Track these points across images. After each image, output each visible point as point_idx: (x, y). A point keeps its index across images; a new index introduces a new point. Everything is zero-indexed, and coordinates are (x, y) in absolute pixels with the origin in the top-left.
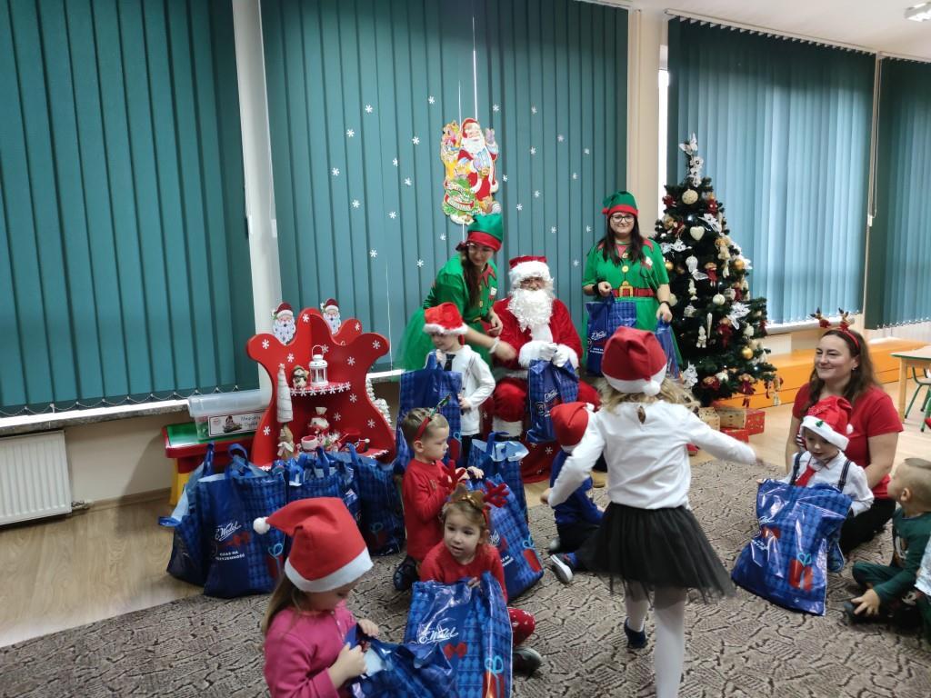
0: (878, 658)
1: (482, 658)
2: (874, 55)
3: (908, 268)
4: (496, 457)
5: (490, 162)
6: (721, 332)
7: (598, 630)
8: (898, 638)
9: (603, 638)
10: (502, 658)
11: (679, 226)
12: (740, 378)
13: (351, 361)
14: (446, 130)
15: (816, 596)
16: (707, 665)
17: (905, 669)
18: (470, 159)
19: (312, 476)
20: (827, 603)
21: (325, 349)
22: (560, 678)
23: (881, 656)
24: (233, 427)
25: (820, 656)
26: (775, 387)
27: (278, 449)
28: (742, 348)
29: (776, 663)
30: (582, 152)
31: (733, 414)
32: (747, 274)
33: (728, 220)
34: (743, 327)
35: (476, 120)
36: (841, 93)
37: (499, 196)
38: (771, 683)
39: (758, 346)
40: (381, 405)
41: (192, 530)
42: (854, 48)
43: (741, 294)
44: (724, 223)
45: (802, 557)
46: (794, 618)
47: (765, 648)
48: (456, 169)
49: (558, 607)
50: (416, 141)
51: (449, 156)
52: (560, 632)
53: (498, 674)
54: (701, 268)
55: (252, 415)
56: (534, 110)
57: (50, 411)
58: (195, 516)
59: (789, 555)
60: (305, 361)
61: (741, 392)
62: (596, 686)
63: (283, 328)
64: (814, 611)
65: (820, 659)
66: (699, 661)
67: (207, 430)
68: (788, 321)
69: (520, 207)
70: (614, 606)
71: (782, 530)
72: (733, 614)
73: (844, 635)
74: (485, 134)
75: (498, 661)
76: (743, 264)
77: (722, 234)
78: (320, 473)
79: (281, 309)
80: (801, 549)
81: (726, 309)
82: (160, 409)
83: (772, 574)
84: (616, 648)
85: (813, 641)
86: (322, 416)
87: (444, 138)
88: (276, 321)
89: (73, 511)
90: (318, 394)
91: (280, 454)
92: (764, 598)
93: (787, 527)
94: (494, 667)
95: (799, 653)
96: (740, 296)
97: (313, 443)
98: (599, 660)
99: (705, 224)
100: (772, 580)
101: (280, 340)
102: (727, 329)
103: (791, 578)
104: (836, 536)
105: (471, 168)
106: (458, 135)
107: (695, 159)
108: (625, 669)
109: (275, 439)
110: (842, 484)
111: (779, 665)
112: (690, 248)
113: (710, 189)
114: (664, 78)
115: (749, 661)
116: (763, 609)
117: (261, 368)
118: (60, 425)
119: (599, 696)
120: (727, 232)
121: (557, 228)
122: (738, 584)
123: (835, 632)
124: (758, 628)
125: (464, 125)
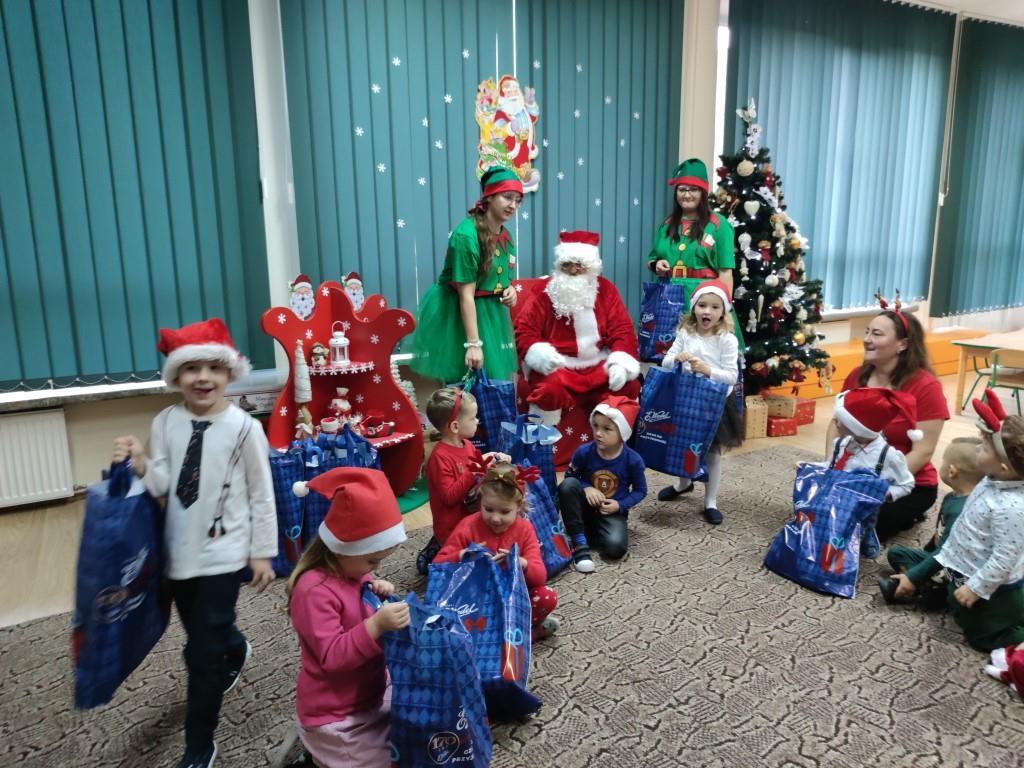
0: (900, 637)
1: (501, 631)
2: (955, 15)
3: (979, 252)
4: (527, 440)
5: (530, 125)
6: (773, 316)
7: (624, 612)
8: (923, 619)
9: (629, 619)
10: (522, 630)
11: (733, 201)
12: (791, 364)
13: (375, 339)
14: (481, 87)
15: (847, 579)
16: (732, 644)
17: (925, 646)
18: (508, 120)
19: (333, 458)
20: (857, 587)
21: (346, 325)
22: (582, 655)
23: (904, 635)
24: (247, 407)
25: (845, 635)
27: (295, 431)
28: (795, 333)
29: (800, 642)
30: (631, 115)
31: (782, 403)
32: (804, 254)
33: (786, 194)
34: (796, 310)
35: (515, 76)
36: (916, 56)
37: (539, 163)
38: (793, 660)
39: (812, 331)
40: (406, 387)
42: (933, 6)
43: (796, 276)
44: (781, 198)
45: (835, 541)
46: (823, 601)
47: (791, 628)
48: (492, 131)
49: (586, 591)
50: (448, 99)
51: (484, 117)
52: (586, 613)
53: (517, 646)
54: (754, 246)
55: (267, 396)
56: (579, 68)
57: (48, 387)
59: (822, 540)
60: (324, 338)
61: (791, 379)
62: (618, 663)
63: (301, 302)
64: (844, 595)
65: (844, 638)
66: (724, 640)
68: (848, 307)
69: (561, 176)
70: (643, 590)
71: (818, 516)
72: (762, 596)
73: (871, 616)
74: (524, 92)
75: (517, 633)
76: (799, 243)
77: (779, 210)
78: (340, 453)
79: (297, 281)
80: (834, 533)
81: (779, 290)
83: (804, 558)
84: (641, 629)
85: (840, 622)
86: (343, 398)
87: (479, 96)
88: (294, 294)
89: (76, 495)
90: (339, 373)
91: (298, 436)
92: (795, 582)
93: (822, 511)
94: (514, 640)
95: (824, 633)
96: (795, 277)
97: (334, 425)
98: (623, 639)
99: (760, 198)
100: (804, 563)
101: (298, 315)
102: (779, 313)
105: (508, 130)
106: (495, 94)
107: (753, 126)
108: (648, 647)
109: (292, 420)
110: (879, 469)
111: (803, 644)
112: (743, 224)
113: (768, 161)
114: (724, 35)
115: (774, 640)
116: (793, 592)
117: (277, 344)
118: (60, 403)
119: (620, 671)
120: (784, 208)
121: (602, 200)
122: (769, 568)
123: (862, 614)
124: (786, 610)
125: (501, 84)
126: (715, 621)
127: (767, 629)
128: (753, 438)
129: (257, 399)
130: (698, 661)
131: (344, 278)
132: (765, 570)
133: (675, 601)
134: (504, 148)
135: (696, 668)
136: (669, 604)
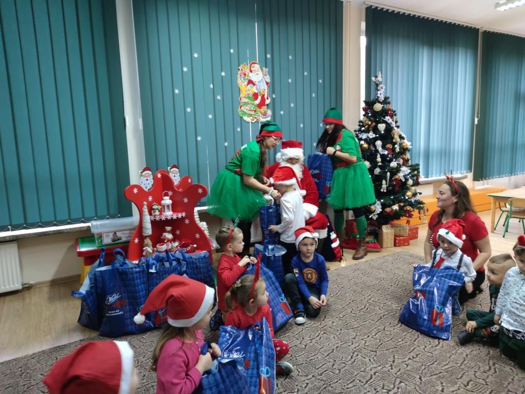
0: (478, 363)
1: (258, 369)
2: (478, 29)
3: (496, 147)
5: (266, 87)
6: (395, 183)
7: (325, 351)
8: (489, 352)
9: (328, 355)
10: (270, 367)
11: (372, 124)
12: (405, 209)
13: (186, 200)
14: (240, 68)
15: (446, 329)
16: (385, 369)
17: (493, 368)
18: (254, 85)
19: (163, 266)
20: (451, 333)
21: (170, 193)
22: (303, 378)
23: (480, 362)
24: (117, 238)
25: (447, 362)
26: (424, 213)
28: (407, 192)
29: (423, 367)
30: (318, 81)
31: (401, 229)
32: (409, 151)
33: (399, 120)
34: (407, 180)
35: (257, 62)
36: (460, 49)
37: (271, 106)
38: (420, 378)
39: (415, 190)
40: (203, 225)
41: (91, 298)
42: (467, 25)
43: (406, 162)
44: (396, 122)
45: (438, 308)
46: (434, 342)
47: (417, 359)
48: (246, 90)
49: (303, 338)
50: (223, 74)
51: (242, 83)
52: (304, 352)
53: (268, 377)
54: (384, 147)
55: (128, 232)
56: (290, 57)
57: (8, 230)
58: (93, 290)
59: (431, 307)
60: (159, 200)
61: (406, 217)
62: (323, 383)
64: (445, 338)
65: (447, 364)
66: (381, 367)
67: (102, 241)
68: (432, 177)
69: (282, 113)
70: (334, 337)
71: (427, 293)
72: (400, 340)
73: (460, 350)
74: (262, 71)
75: (267, 370)
76: (407, 145)
77: (396, 128)
78: (167, 264)
79: (144, 170)
80: (437, 303)
81: (398, 170)
82: (74, 228)
83: (421, 317)
84: (335, 361)
85: (444, 354)
86: (169, 232)
87: (239, 72)
88: (142, 177)
89: (23, 288)
90: (167, 219)
92: (417, 331)
93: (429, 291)
94: (265, 374)
95: (436, 361)
96: (405, 163)
97: (164, 247)
98: (325, 368)
99: (385, 122)
100: (421, 320)
101: (144, 188)
102: (398, 181)
103: (432, 320)
104: (457, 295)
105: (255, 90)
106: (247, 71)
107: (381, 86)
108: (340, 372)
110: (459, 267)
111: (425, 368)
112: (377, 136)
113: (389, 103)
114: (363, 40)
115: (409, 367)
116: (416, 337)
117: (133, 205)
118: (14, 239)
119: (325, 388)
120: (398, 127)
121: (304, 125)
122: (402, 323)
123: (455, 349)
124: (414, 348)
125: (250, 66)
126: (375, 355)
127: (404, 360)
128: (387, 247)
129: (123, 234)
130: (368, 381)
131: (169, 168)
132: (400, 324)
133: (352, 344)
134: (252, 98)
135: (367, 385)
136: (349, 346)
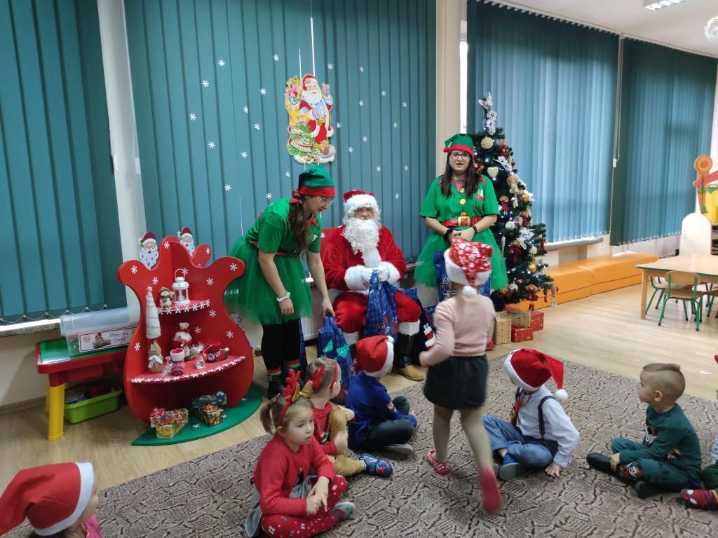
2: (618, 36)
5: (327, 112)
6: (512, 252)
7: (428, 518)
12: (527, 287)
13: (209, 283)
14: (289, 83)
18: (310, 108)
21: (185, 271)
24: (102, 343)
26: (553, 293)
27: (148, 362)
28: (529, 264)
30: (401, 105)
31: (521, 316)
32: (531, 205)
33: (516, 161)
34: (529, 247)
35: (314, 75)
36: (595, 63)
37: (334, 140)
39: (540, 262)
42: (604, 29)
43: (527, 220)
46: (587, 496)
47: (567, 526)
49: (393, 497)
50: (263, 92)
51: (292, 106)
52: (396, 521)
55: (120, 332)
56: (362, 69)
60: (169, 283)
61: (528, 299)
63: (148, 254)
65: (612, 533)
67: (78, 347)
68: (557, 240)
69: (351, 150)
70: (440, 493)
73: (628, 509)
74: (321, 88)
76: (528, 197)
77: (513, 173)
79: (146, 238)
81: (515, 233)
82: (32, 328)
86: (185, 331)
87: (287, 90)
88: (143, 248)
90: (182, 311)
91: (151, 366)
96: (526, 222)
97: (180, 355)
99: (499, 165)
101: (146, 265)
102: (517, 249)
105: (310, 116)
106: (299, 88)
107: (492, 112)
109: (145, 353)
113: (503, 137)
114: (464, 48)
116: (562, 489)
117: (129, 291)
120: (515, 171)
121: (382, 168)
123: (621, 506)
124: (560, 506)
125: (304, 80)
126: (505, 522)
127: (549, 528)
128: (502, 343)
129: (112, 335)
133: (468, 504)
134: (307, 129)
136: (464, 507)
